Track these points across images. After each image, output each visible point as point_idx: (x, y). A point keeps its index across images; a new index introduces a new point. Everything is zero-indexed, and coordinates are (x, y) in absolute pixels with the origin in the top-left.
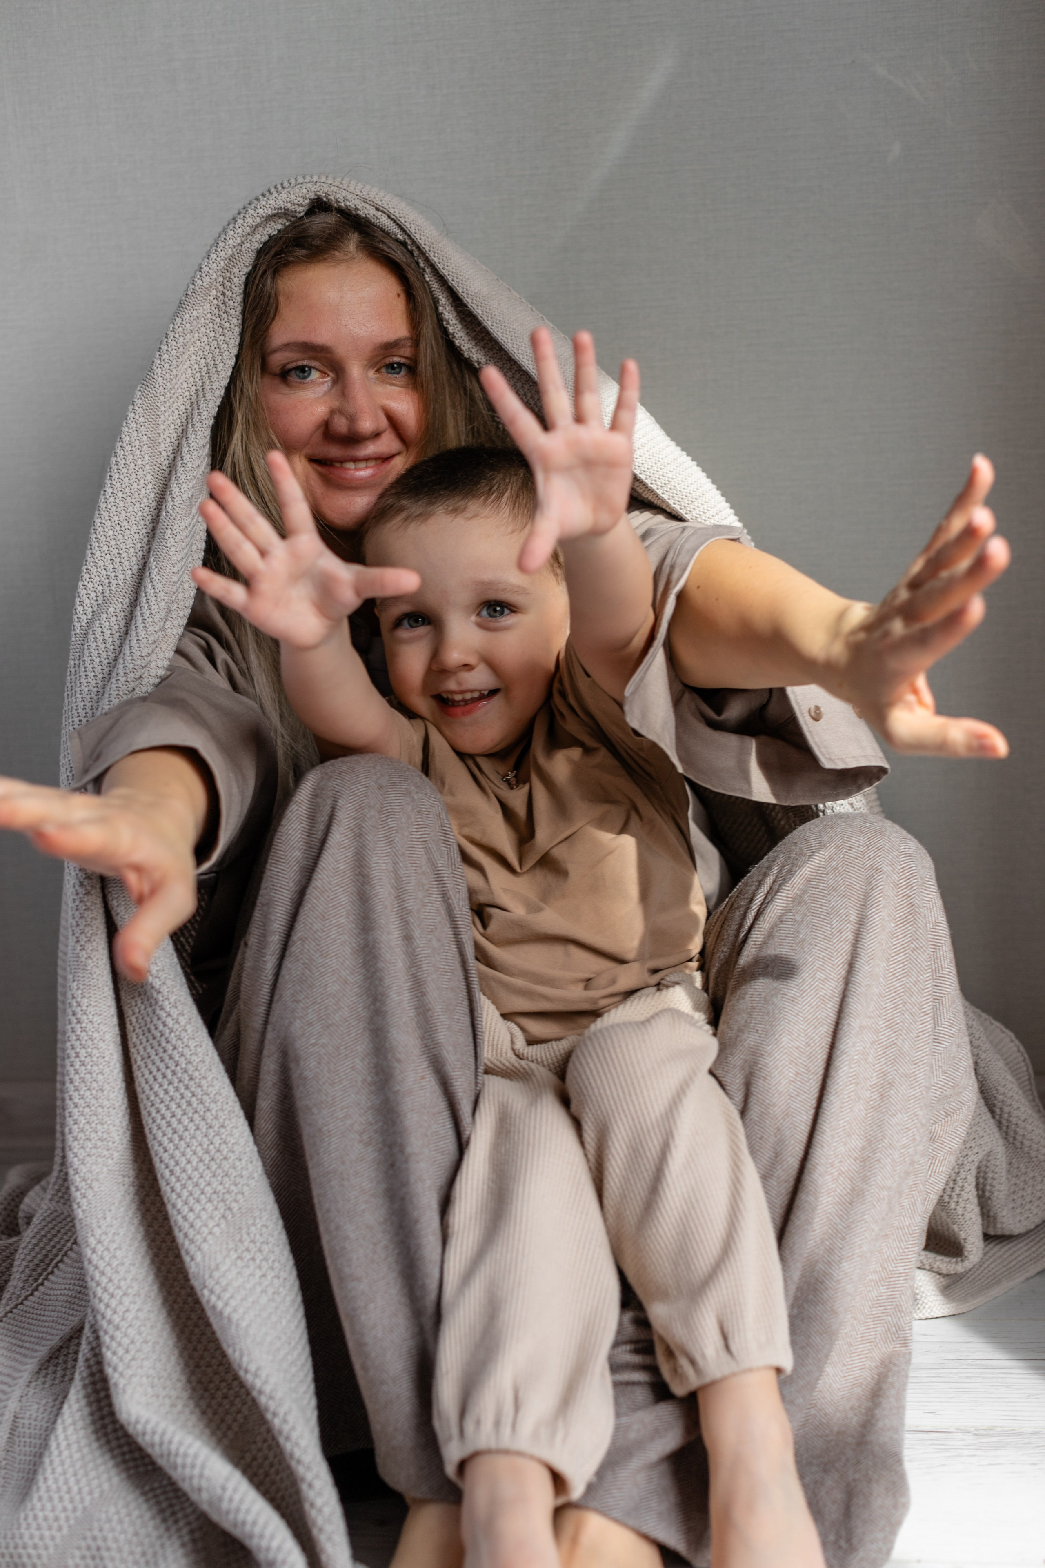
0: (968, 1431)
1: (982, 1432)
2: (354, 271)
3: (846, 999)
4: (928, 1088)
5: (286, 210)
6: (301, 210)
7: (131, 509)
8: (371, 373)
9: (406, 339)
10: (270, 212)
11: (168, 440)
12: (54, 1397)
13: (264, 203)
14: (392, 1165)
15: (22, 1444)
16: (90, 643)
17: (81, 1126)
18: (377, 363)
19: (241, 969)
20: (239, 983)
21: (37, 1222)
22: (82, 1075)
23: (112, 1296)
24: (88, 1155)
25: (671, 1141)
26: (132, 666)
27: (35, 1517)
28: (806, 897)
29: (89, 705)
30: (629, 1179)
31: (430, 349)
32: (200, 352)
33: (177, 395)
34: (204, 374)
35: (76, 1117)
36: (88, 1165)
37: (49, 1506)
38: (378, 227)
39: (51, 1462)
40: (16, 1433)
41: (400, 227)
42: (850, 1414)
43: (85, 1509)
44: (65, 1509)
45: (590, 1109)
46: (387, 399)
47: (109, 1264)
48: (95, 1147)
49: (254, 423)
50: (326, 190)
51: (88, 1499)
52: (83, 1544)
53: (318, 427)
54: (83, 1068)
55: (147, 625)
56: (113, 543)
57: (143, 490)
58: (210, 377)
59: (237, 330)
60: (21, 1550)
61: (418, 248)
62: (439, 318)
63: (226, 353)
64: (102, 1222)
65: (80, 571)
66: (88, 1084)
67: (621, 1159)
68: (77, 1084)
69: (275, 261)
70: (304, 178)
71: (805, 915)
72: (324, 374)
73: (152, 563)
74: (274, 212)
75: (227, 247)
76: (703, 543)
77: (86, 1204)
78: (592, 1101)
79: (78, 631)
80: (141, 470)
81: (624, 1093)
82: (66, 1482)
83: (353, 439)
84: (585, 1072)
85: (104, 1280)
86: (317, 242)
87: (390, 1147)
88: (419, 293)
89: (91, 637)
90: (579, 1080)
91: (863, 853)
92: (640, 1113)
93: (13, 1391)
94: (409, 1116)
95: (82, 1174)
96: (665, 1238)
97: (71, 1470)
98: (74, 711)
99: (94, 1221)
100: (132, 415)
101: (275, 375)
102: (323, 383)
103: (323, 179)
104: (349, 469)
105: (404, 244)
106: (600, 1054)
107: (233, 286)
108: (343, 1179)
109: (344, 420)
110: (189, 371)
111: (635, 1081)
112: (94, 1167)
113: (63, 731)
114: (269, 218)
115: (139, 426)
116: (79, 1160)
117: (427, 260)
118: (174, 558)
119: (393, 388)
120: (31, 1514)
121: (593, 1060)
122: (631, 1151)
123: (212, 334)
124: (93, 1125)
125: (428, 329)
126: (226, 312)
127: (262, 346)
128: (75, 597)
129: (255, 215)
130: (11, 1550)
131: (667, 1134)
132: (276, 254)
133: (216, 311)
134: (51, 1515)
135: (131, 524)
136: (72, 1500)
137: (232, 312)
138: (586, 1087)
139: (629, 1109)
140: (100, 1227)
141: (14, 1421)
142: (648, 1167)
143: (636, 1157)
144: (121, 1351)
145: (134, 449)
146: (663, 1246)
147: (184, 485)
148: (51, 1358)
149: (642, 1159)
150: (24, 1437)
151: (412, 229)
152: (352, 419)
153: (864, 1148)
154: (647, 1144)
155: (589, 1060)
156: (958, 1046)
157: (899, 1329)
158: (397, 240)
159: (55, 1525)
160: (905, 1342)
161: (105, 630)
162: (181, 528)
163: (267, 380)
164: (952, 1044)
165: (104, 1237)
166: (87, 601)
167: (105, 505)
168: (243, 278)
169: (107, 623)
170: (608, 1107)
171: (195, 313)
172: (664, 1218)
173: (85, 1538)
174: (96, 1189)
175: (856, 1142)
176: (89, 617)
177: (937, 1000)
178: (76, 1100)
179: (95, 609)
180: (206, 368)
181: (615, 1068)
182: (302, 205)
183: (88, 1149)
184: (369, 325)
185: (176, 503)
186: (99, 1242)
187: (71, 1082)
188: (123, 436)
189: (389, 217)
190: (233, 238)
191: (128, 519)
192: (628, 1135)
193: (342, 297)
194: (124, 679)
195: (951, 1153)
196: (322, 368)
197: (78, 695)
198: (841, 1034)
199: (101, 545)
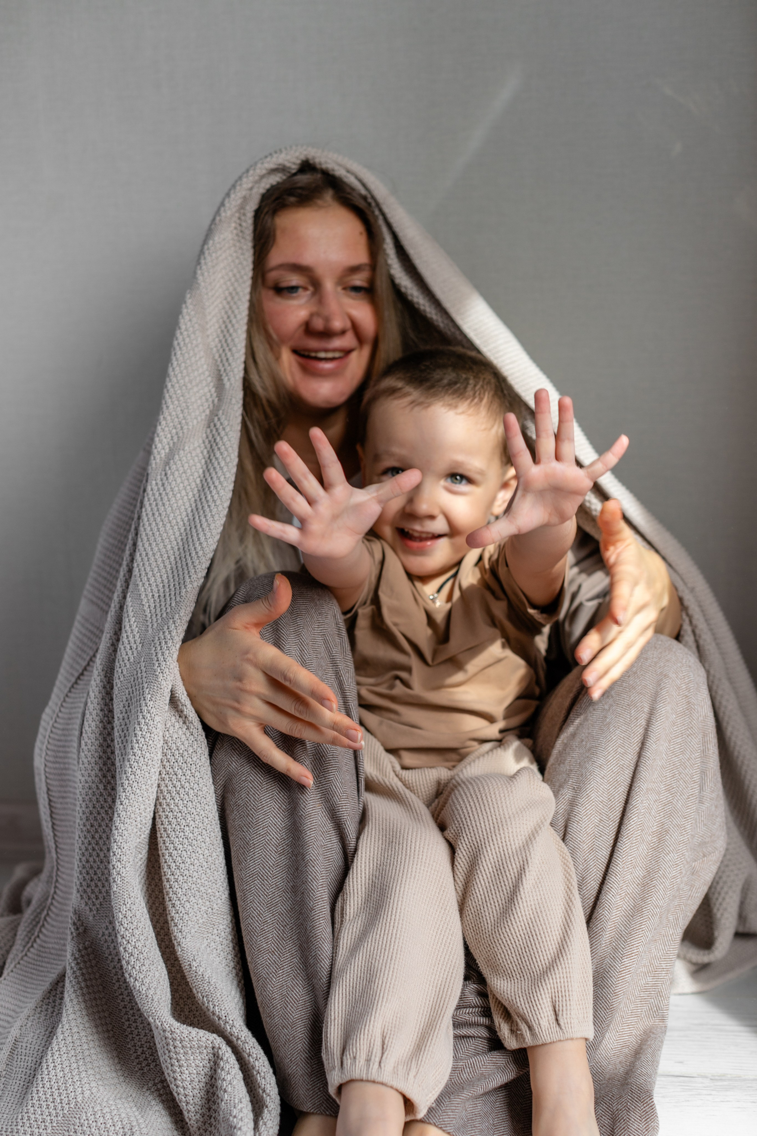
0: (706, 1077)
1: (717, 1078)
2: (331, 214)
3: (638, 768)
4: (693, 836)
5: (284, 166)
6: (294, 168)
8: (339, 289)
9: (365, 265)
10: (273, 167)
12: (45, 1028)
13: (269, 160)
18: (343, 282)
25: (526, 867)
28: (613, 693)
30: (491, 890)
42: (619, 1066)
46: (350, 308)
50: (311, 155)
53: (300, 326)
67: (487, 875)
69: (275, 204)
71: (611, 705)
72: (306, 288)
74: (276, 167)
75: (242, 189)
81: (494, 827)
83: (327, 334)
86: (304, 193)
91: (656, 663)
92: (504, 844)
93: (15, 1022)
101: (271, 287)
102: (305, 297)
103: (311, 147)
107: (247, 219)
109: (321, 321)
114: (273, 171)
115: (191, 317)
117: (381, 210)
119: (356, 300)
122: (495, 870)
123: (235, 255)
127: (263, 266)
131: (523, 861)
132: (276, 199)
139: (497, 840)
141: (14, 1043)
142: (507, 883)
143: (498, 875)
148: (44, 998)
149: (503, 877)
152: (327, 320)
153: (644, 877)
154: (508, 866)
156: (716, 807)
160: (663, 1019)
163: (264, 292)
164: (712, 805)
168: (254, 214)
171: (222, 236)
172: (516, 922)
175: (640, 872)
177: (703, 773)
182: (295, 164)
184: (339, 255)
188: (181, 325)
189: (356, 178)
190: (247, 183)
192: (494, 859)
195: (705, 884)
198: (633, 793)
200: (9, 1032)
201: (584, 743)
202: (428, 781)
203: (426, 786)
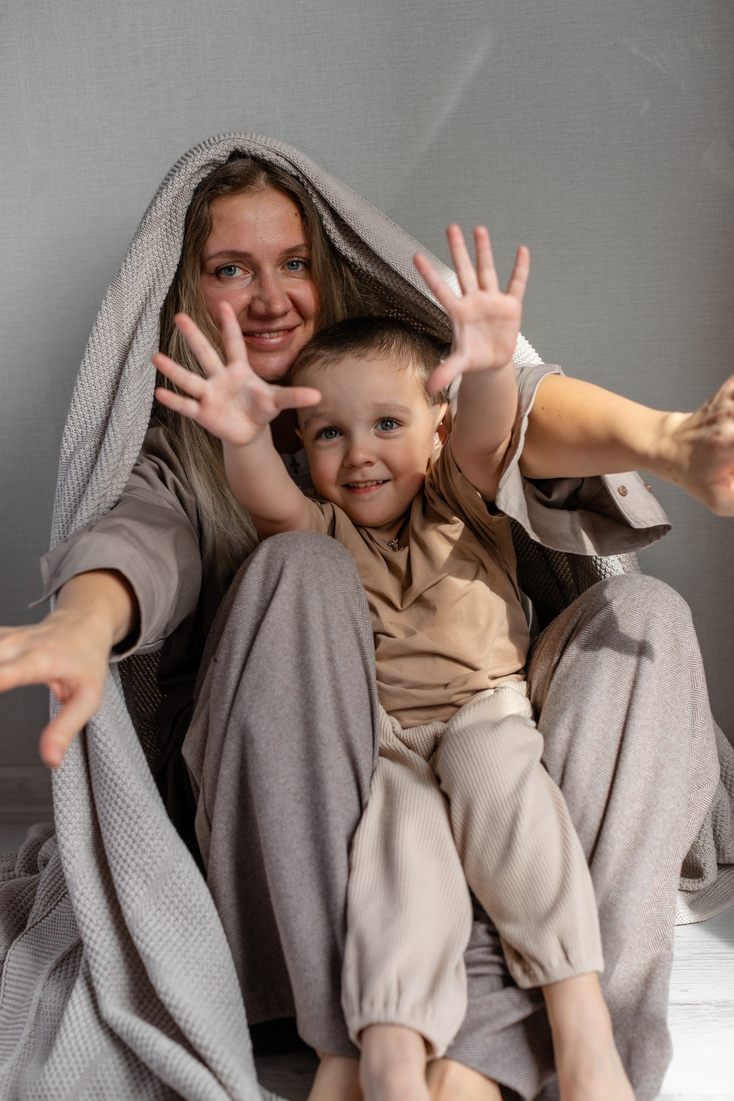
0: (711, 1004)
1: (721, 1004)
2: (265, 199)
3: (632, 706)
4: (687, 769)
5: (214, 160)
6: (224, 160)
7: (102, 374)
8: (279, 270)
9: (302, 245)
10: (204, 163)
11: (130, 325)
12: (67, 987)
13: (199, 157)
14: (317, 818)
15: (45, 1020)
16: (72, 470)
17: (65, 814)
18: (282, 263)
19: (212, 678)
20: (209, 688)
21: (52, 864)
22: (63, 779)
23: (93, 931)
24: (71, 834)
25: (519, 812)
26: (97, 488)
27: (56, 1069)
28: (603, 633)
29: (69, 514)
30: (488, 838)
31: (319, 253)
32: (153, 262)
33: (136, 293)
34: (155, 277)
35: (60, 808)
36: (71, 841)
37: (65, 1061)
38: (279, 168)
39: (65, 1030)
40: (41, 1012)
41: (294, 166)
43: (91, 1061)
44: (77, 1062)
45: (458, 788)
46: (291, 287)
47: (89, 909)
48: (75, 828)
49: (196, 309)
50: (241, 144)
51: (93, 1055)
52: (90, 1086)
53: (244, 309)
54: (63, 773)
55: (108, 458)
56: (89, 398)
57: (111, 361)
58: (159, 280)
59: (180, 247)
60: (46, 1092)
61: (307, 180)
62: (323, 230)
63: (171, 263)
64: (83, 880)
65: (66, 418)
66: (68, 784)
67: (482, 824)
68: (60, 785)
69: (209, 194)
70: (224, 135)
72: (246, 272)
73: (114, 414)
74: (207, 163)
75: (174, 189)
76: (540, 378)
77: (71, 868)
78: (459, 782)
79: (64, 461)
80: (110, 347)
81: (483, 777)
82: (77, 1043)
83: (269, 317)
84: (454, 761)
85: (87, 921)
86: (238, 180)
87: (316, 805)
88: (309, 213)
89: (73, 466)
90: (450, 766)
91: (643, 603)
92: (495, 792)
93: (38, 983)
94: (330, 784)
95: (67, 848)
96: (516, 881)
97: (80, 1035)
98: (60, 519)
99: (78, 880)
100: (105, 307)
101: (211, 274)
102: (245, 278)
103: (238, 136)
104: (267, 338)
105: (297, 178)
106: (465, 748)
107: (178, 216)
108: (282, 826)
109: (262, 304)
110: (145, 276)
111: (491, 769)
112: (75, 842)
113: (52, 532)
114: (203, 167)
115: (109, 315)
116: (64, 838)
117: (314, 188)
118: (129, 409)
119: (294, 279)
120: (52, 1067)
121: (459, 752)
122: (489, 818)
123: (162, 249)
124: (73, 813)
125: (317, 238)
126: (172, 234)
127: (201, 254)
128: (62, 436)
129: (194, 166)
130: (40, 1092)
131: (516, 807)
132: (211, 189)
133: (165, 233)
134: (67, 1067)
135: (102, 385)
136: (81, 1056)
137: (176, 234)
138: (455, 772)
139: (487, 789)
140: (82, 884)
141: (39, 1004)
142: (502, 830)
143: (493, 823)
144: (101, 970)
145: (105, 332)
146: (515, 886)
147: (137, 357)
148: (64, 959)
149: (498, 824)
150: (47, 1015)
151: (302, 167)
152: (268, 304)
153: (643, 811)
154: (501, 813)
155: (457, 753)
156: (708, 739)
157: (664, 937)
158: (292, 175)
159: (70, 1074)
160: (669, 947)
161: (82, 461)
162: (135, 387)
163: (205, 278)
164: (703, 738)
165: (85, 891)
166: (71, 439)
167: (84, 371)
168: (185, 210)
169: (84, 456)
170: (471, 786)
171: (151, 236)
172: (516, 867)
173: (91, 1082)
174: (77, 857)
175: (638, 807)
176: (72, 451)
177: (694, 707)
178: (60, 796)
179: (76, 445)
180: (156, 274)
181: (476, 759)
182: (225, 156)
183: (70, 830)
184: (277, 237)
185: (131, 370)
186: (82, 894)
187: (56, 784)
188: (98, 322)
189: (286, 160)
191: (100, 382)
192: (487, 808)
193: (257, 218)
194: (92, 498)
195: (701, 815)
196: (244, 267)
197: (62, 507)
198: (628, 731)
199: (81, 400)
200: (33, 994)
201: (577, 683)
202: (426, 737)
203: (424, 742)
